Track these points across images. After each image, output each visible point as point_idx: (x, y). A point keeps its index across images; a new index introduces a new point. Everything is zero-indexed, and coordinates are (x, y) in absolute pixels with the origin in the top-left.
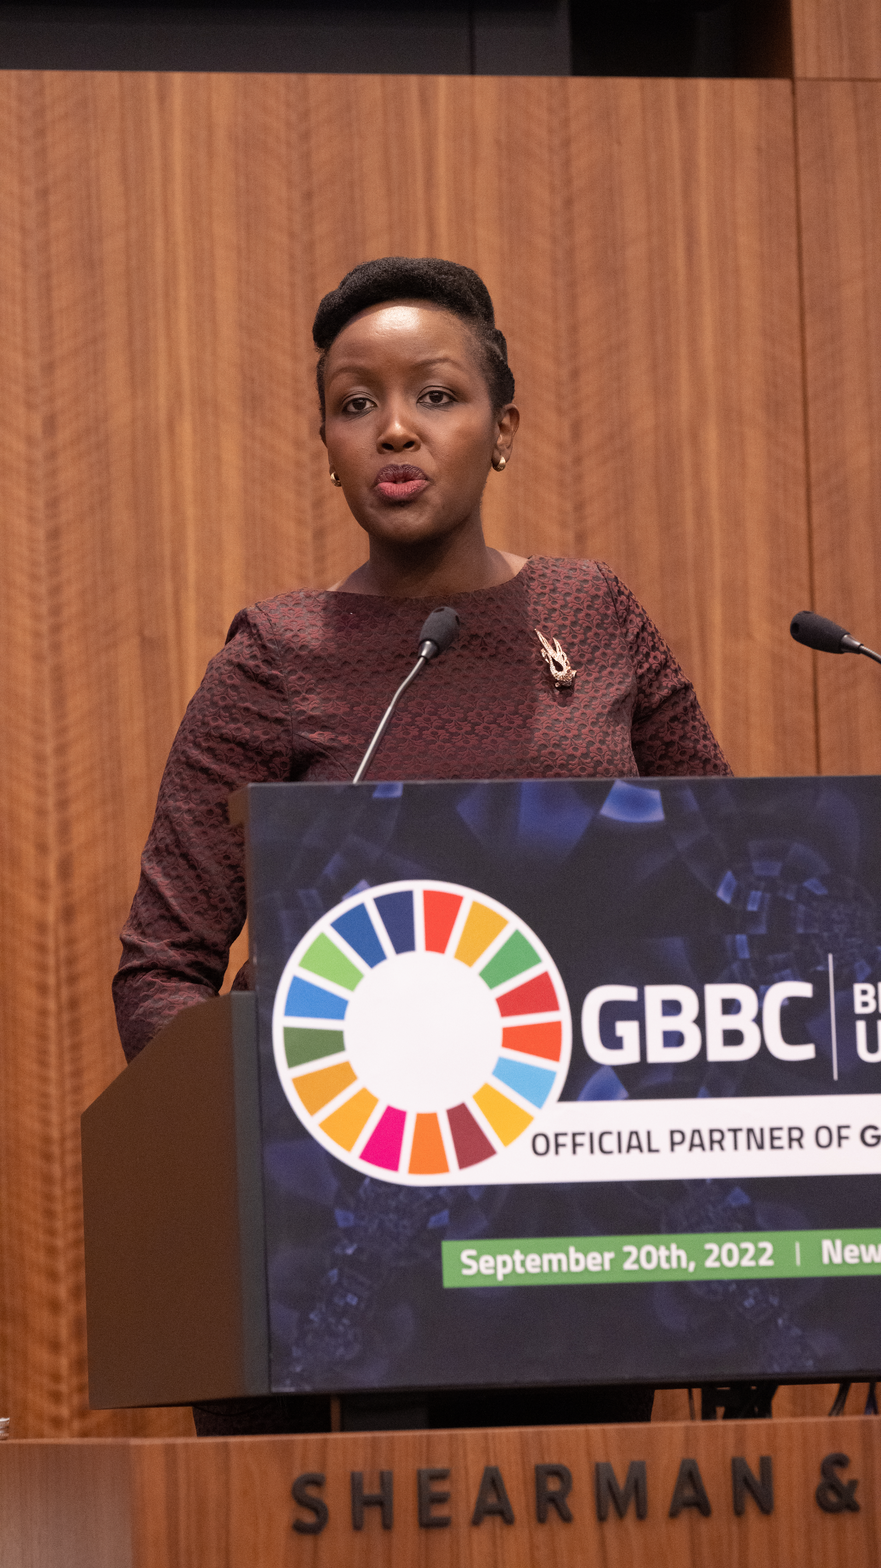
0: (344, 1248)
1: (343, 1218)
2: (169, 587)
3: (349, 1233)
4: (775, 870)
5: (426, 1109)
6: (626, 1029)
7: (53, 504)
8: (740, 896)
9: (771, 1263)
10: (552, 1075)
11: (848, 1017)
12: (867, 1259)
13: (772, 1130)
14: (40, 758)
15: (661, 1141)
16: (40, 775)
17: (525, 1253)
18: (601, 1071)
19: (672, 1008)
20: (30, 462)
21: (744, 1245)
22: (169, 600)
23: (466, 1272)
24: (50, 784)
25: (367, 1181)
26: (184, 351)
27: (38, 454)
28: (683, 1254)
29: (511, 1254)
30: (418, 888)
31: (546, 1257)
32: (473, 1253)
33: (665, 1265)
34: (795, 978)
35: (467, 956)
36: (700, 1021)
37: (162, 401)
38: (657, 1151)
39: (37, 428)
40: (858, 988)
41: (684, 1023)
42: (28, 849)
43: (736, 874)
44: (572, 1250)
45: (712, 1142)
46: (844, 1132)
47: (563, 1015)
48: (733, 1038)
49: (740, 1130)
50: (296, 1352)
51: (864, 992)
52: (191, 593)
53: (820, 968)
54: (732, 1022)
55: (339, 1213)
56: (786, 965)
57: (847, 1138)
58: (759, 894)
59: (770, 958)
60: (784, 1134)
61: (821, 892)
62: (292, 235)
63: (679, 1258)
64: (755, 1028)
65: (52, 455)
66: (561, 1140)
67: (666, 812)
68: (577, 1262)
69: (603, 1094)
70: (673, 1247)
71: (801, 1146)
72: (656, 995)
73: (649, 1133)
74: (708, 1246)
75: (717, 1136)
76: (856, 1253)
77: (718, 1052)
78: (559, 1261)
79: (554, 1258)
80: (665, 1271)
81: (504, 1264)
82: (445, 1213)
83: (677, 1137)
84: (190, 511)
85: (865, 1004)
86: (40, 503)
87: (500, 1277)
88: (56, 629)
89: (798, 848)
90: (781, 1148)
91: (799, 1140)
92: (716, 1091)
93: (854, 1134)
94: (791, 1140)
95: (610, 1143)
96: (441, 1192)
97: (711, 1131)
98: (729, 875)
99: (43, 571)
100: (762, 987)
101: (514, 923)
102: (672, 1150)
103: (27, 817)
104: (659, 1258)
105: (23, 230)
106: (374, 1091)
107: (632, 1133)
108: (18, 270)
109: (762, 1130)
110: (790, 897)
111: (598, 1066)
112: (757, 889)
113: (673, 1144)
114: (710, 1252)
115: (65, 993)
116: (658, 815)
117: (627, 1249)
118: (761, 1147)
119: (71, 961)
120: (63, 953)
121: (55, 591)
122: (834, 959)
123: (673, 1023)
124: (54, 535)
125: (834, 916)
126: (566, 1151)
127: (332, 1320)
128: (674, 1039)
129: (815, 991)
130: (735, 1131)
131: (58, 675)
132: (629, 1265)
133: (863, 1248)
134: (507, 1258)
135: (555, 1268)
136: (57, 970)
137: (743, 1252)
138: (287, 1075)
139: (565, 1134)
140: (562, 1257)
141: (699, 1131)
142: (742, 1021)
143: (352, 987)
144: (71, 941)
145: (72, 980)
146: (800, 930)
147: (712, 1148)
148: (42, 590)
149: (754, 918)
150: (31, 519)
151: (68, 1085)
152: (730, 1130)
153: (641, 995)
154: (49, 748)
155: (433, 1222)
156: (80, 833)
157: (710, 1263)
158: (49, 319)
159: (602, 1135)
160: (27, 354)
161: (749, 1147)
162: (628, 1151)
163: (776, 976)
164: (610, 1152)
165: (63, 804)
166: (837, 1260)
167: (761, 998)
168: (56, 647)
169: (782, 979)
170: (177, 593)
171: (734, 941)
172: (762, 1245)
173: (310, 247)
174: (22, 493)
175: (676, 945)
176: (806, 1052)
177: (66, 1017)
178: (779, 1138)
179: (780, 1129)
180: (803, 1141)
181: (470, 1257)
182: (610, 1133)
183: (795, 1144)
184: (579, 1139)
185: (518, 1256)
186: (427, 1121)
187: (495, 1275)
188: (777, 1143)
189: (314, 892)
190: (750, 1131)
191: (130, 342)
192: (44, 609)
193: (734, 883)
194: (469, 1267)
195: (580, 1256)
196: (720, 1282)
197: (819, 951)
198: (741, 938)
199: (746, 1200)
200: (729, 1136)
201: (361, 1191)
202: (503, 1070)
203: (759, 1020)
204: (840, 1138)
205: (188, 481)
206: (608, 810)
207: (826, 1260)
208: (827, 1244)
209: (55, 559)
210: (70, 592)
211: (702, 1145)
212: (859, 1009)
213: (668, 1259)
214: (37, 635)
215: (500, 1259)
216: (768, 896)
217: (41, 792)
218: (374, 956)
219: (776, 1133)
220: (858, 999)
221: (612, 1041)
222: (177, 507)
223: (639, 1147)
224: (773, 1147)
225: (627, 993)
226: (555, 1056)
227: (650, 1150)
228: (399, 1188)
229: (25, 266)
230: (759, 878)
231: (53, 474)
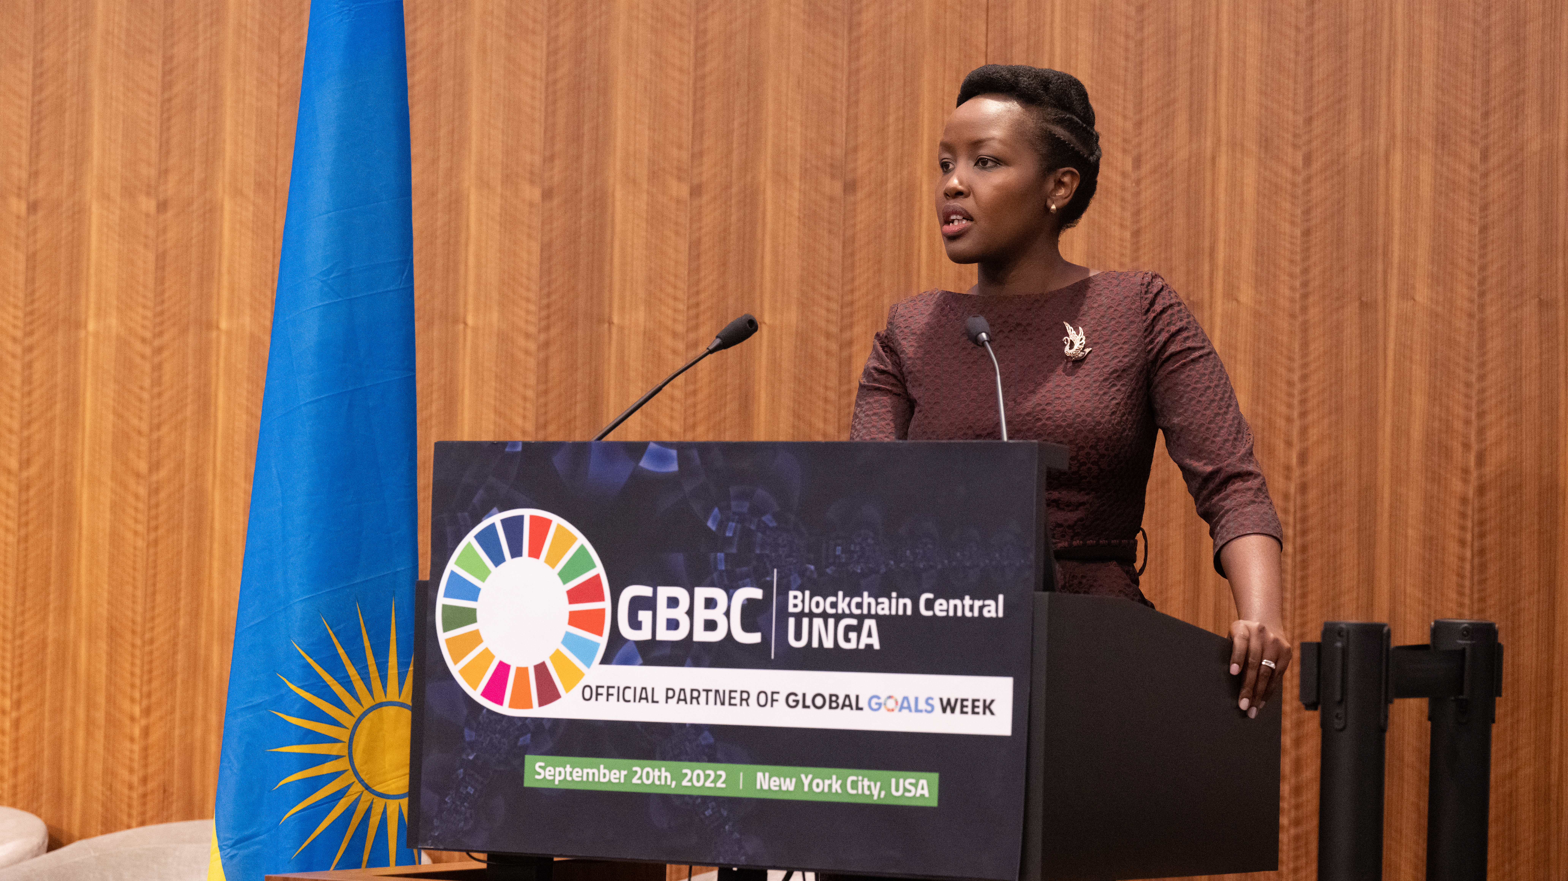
0: (468, 755)
1: (469, 735)
2: (1380, 267)
3: (472, 745)
4: (745, 507)
5: (522, 665)
6: (644, 616)
7: (1307, 212)
8: (722, 525)
9: (724, 786)
10: (597, 645)
11: (783, 614)
12: (784, 788)
13: (731, 692)
14: (1290, 384)
15: (660, 696)
16: (1290, 395)
17: (573, 767)
18: (628, 644)
19: (673, 602)
20: (1294, 185)
21: (708, 772)
22: (1380, 276)
23: (537, 777)
24: (1296, 402)
25: (485, 711)
26: (1398, 107)
27: (1299, 179)
28: (668, 775)
29: (565, 768)
30: (527, 513)
31: (585, 771)
32: (542, 764)
33: (657, 782)
34: (752, 585)
35: (552, 561)
36: (690, 613)
37: (1382, 140)
38: (657, 702)
39: (1300, 162)
40: (792, 593)
41: (679, 613)
42: (1280, 445)
43: (721, 510)
44: (602, 767)
45: (692, 698)
46: (776, 697)
47: (606, 605)
48: (711, 625)
49: (711, 690)
50: (436, 822)
51: (795, 597)
52: (1395, 271)
53: (768, 579)
54: (711, 614)
55: (467, 732)
56: (748, 576)
57: (777, 700)
58: (734, 524)
59: (738, 570)
60: (737, 695)
61: (773, 524)
62: (1475, 22)
63: (666, 777)
64: (725, 619)
65: (1308, 180)
66: (600, 691)
67: (680, 466)
68: (605, 775)
69: (627, 661)
70: (663, 769)
71: (748, 705)
72: (664, 592)
73: (653, 689)
74: (685, 771)
75: (695, 694)
76: (777, 783)
77: (701, 635)
78: (594, 774)
79: (591, 771)
80: (657, 786)
81: (560, 773)
82: (529, 736)
83: (670, 693)
84: (1397, 215)
85: (795, 606)
86: (1299, 211)
87: (557, 782)
88: (1305, 296)
89: (761, 492)
90: (735, 705)
91: (747, 700)
92: (697, 663)
93: (781, 697)
94: (742, 700)
95: (629, 695)
96: (527, 721)
97: (692, 690)
98: (716, 510)
99: (1298, 258)
100: (731, 591)
101: (581, 540)
102: (667, 702)
103: (1281, 423)
104: (654, 776)
105: (1297, 29)
106: (493, 651)
107: (643, 688)
108: (1292, 56)
109: (724, 691)
110: (753, 527)
111: (626, 641)
112: (733, 521)
113: (667, 698)
114: (686, 774)
115: (1299, 541)
116: (674, 467)
117: (635, 769)
118: (723, 704)
119: (1304, 520)
120: (1299, 515)
121: (1306, 271)
122: (778, 572)
123: (673, 613)
124: (1307, 233)
125: (780, 541)
126: (602, 699)
127: (458, 803)
128: (673, 625)
129: (764, 596)
130: (707, 691)
131: (1305, 328)
132: (635, 781)
133: (782, 779)
134: (561, 769)
135: (591, 779)
136: (1295, 527)
137: (707, 777)
138: (443, 637)
139: (603, 687)
140: (595, 771)
141: (684, 690)
142: (717, 615)
143: (483, 580)
144: (1304, 507)
145: (1304, 533)
146: (758, 552)
147: (691, 703)
148: (1297, 270)
149: (728, 541)
150: (1293, 223)
151: (1298, 603)
152: (704, 690)
153: (655, 593)
154: (1296, 377)
155: (522, 741)
156: (1314, 434)
157: (685, 783)
158: (1311, 87)
159: (625, 688)
160: (1295, 112)
161: (716, 704)
162: (639, 701)
163: (740, 583)
164: (629, 701)
165: (1303, 414)
166: (765, 787)
167: (730, 598)
168: (1304, 309)
169: (744, 586)
170: (1385, 272)
171: (716, 558)
172: (719, 772)
173: (1487, 30)
174: (1287, 205)
175: (678, 559)
176: (755, 638)
177: (1299, 558)
178: (734, 698)
179: (736, 691)
180: (749, 701)
181: (540, 767)
182: (629, 688)
183: (744, 703)
184: (611, 691)
185: (568, 769)
186: (522, 672)
187: (554, 780)
188: (733, 701)
189: (466, 514)
190: (717, 691)
191: (1363, 101)
192: (1297, 284)
193: (719, 516)
194: (539, 774)
195: (607, 772)
196: (690, 797)
197: (769, 566)
198: (721, 555)
199: (712, 740)
200: (703, 694)
201: (481, 717)
202: (569, 641)
203: (727, 614)
204: (773, 700)
205: (1397, 194)
206: (644, 464)
207: (758, 787)
208: (760, 775)
209: (1306, 250)
210: (1315, 272)
211: (685, 700)
212: (791, 609)
213: (660, 778)
214: (1292, 300)
215: (558, 769)
216: (739, 526)
217: (1290, 406)
218: (498, 559)
219: (733, 695)
220: (791, 602)
221: (635, 624)
222: (1388, 213)
223: (646, 699)
224: (730, 704)
225: (645, 591)
226: (600, 633)
227: (653, 701)
228: (503, 716)
229: (1297, 53)
230: (734, 513)
231: (1308, 192)
